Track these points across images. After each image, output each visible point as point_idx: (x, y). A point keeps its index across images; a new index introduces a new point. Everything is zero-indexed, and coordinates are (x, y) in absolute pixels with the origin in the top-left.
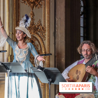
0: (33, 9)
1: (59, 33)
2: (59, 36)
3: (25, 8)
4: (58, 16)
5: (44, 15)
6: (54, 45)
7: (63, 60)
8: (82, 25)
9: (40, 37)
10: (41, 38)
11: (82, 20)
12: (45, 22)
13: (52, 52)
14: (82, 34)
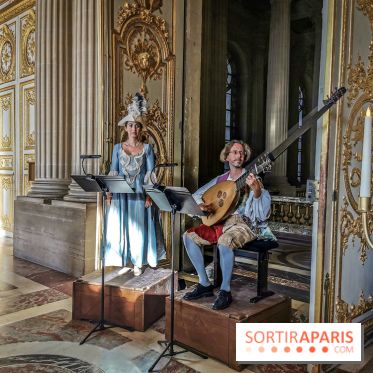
0: (145, 82)
1: (189, 125)
2: (190, 128)
3: (132, 81)
4: (189, 93)
5: (164, 87)
6: (180, 145)
7: (196, 171)
8: (228, 107)
9: (157, 130)
10: (159, 133)
11: (228, 98)
12: (165, 104)
13: (178, 157)
14: (228, 124)
